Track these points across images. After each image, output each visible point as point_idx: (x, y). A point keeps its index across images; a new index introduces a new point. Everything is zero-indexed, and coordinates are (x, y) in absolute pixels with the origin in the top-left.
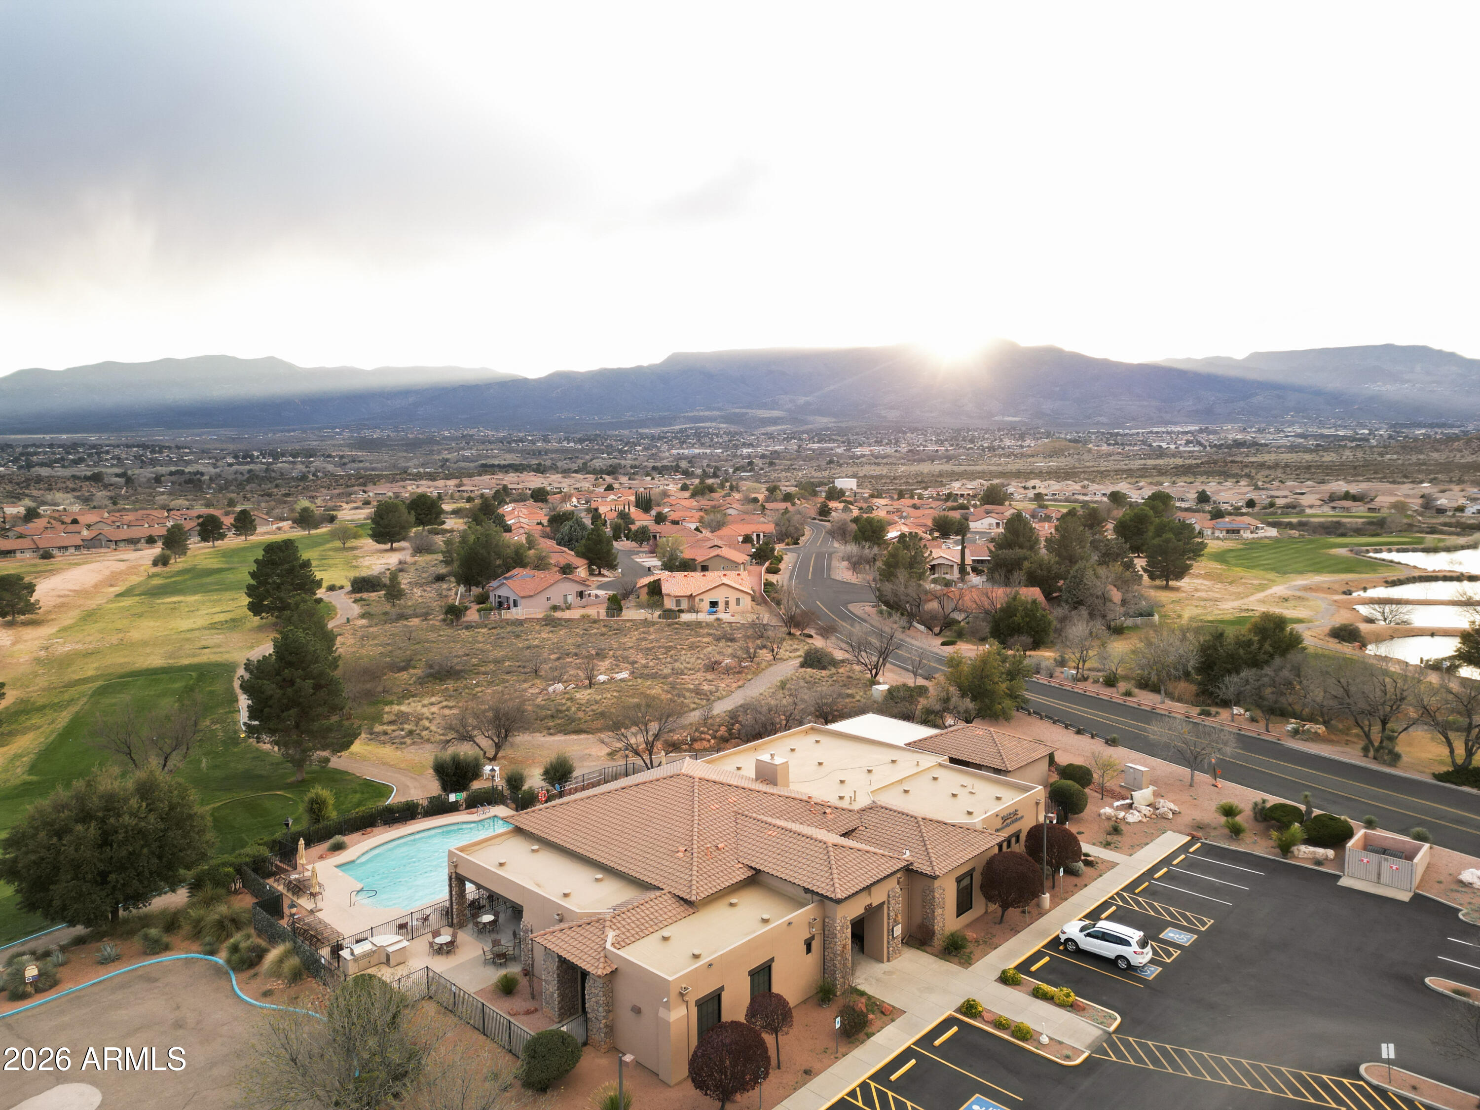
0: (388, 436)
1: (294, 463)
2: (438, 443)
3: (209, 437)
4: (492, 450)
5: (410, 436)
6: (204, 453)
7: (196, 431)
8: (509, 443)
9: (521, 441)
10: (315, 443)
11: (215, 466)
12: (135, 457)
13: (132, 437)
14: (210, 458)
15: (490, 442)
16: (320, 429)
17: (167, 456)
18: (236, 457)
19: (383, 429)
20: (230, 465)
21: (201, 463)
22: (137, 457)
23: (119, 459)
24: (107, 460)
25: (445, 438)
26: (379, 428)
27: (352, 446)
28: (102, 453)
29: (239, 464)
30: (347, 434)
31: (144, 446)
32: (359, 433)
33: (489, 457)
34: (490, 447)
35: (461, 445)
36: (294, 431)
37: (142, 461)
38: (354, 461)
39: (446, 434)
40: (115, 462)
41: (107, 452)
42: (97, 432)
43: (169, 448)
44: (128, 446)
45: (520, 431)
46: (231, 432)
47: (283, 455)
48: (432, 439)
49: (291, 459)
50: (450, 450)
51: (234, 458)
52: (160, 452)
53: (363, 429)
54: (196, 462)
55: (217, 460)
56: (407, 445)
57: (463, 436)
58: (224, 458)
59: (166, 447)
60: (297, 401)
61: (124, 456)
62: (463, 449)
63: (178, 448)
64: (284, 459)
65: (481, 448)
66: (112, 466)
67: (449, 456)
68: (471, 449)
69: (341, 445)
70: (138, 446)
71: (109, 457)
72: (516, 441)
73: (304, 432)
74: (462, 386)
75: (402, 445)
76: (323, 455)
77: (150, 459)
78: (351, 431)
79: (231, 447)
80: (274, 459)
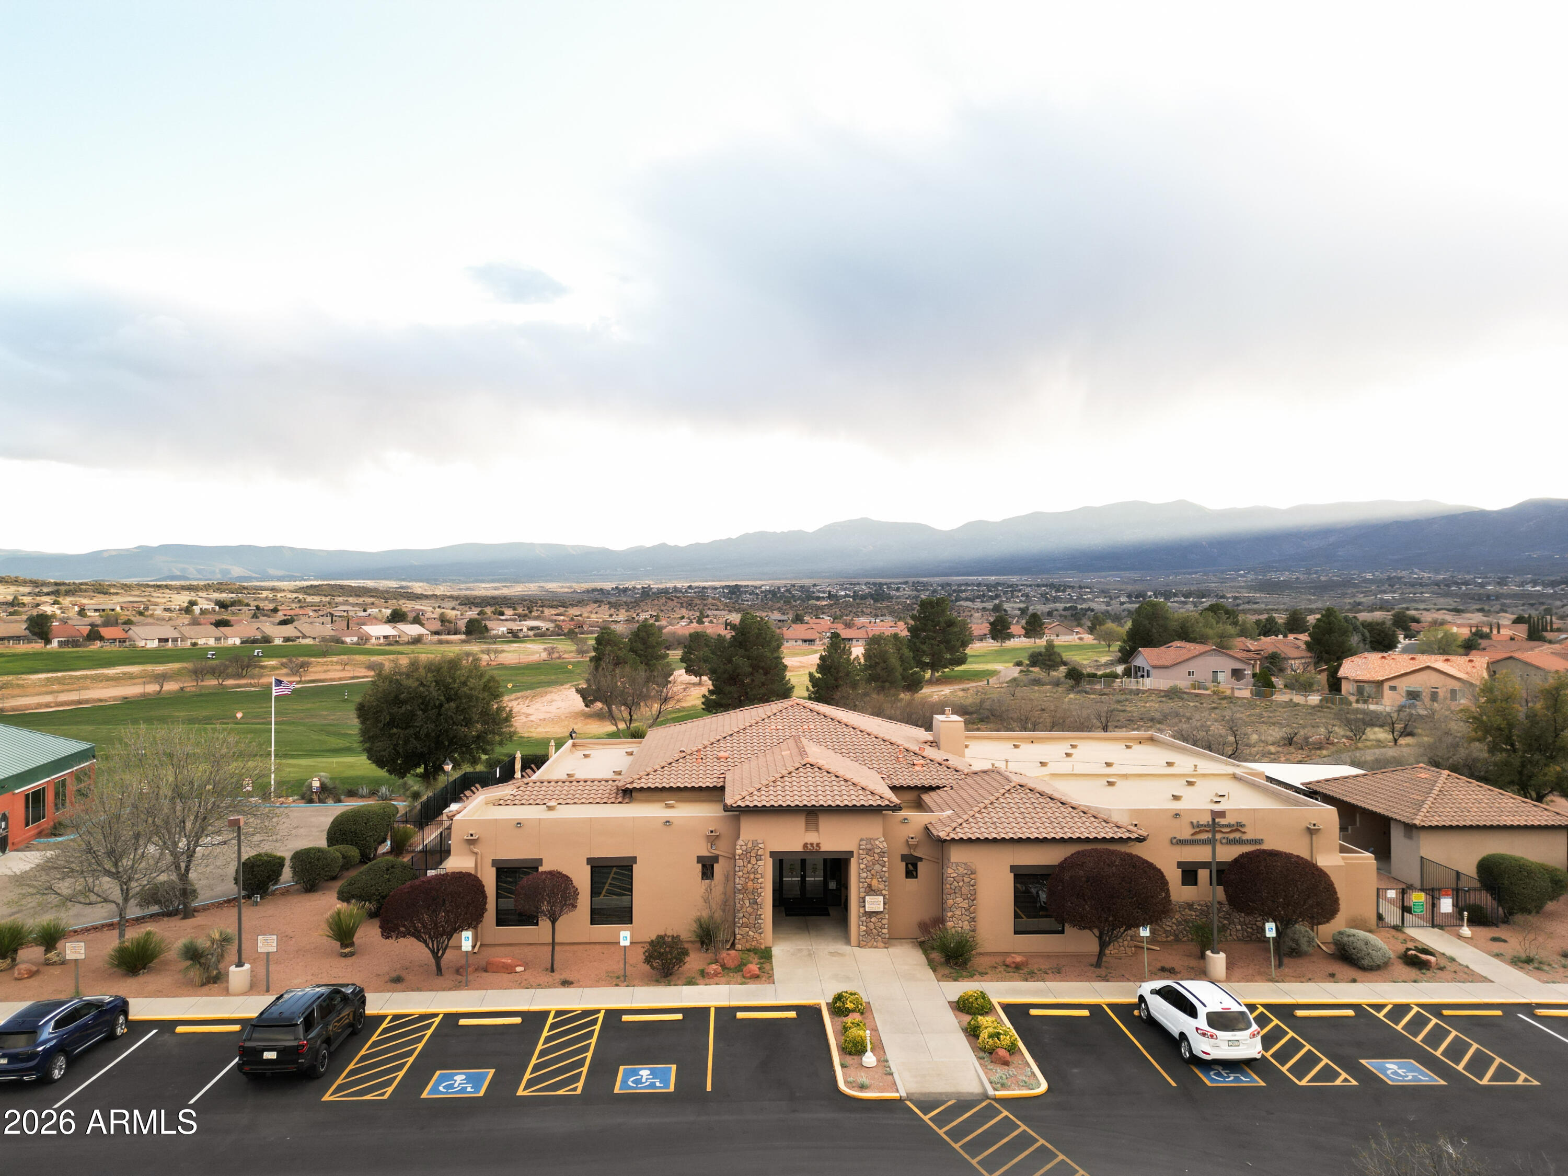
0: (1297, 578)
1: (1185, 603)
2: (1355, 586)
3: (1112, 579)
4: (1422, 593)
5: (1323, 578)
6: (1104, 592)
7: (1103, 574)
8: (1448, 586)
9: (1466, 583)
10: (1214, 585)
11: (1108, 604)
12: (1041, 594)
13: (1046, 578)
14: (1105, 597)
15: (1421, 585)
16: (1223, 572)
17: (1069, 594)
18: (1129, 596)
19: (1293, 571)
20: (1122, 603)
21: (1097, 602)
22: (1044, 595)
23: (1027, 596)
24: (1018, 597)
25: (1366, 581)
26: (1288, 570)
27: (1251, 588)
28: (1016, 591)
29: (1130, 603)
30: (1251, 577)
31: (1052, 586)
32: (1264, 576)
33: (1415, 601)
34: (1420, 589)
35: (1383, 588)
36: (1196, 573)
37: (1047, 599)
38: (1248, 603)
39: (1369, 576)
40: (1023, 599)
41: (1020, 591)
42: (1020, 575)
43: (1073, 587)
44: (1038, 586)
45: (1468, 573)
46: (1135, 575)
47: (1175, 595)
48: (1349, 581)
49: (1183, 599)
50: (1366, 593)
51: (1127, 597)
52: (1064, 591)
53: (1270, 572)
54: (1092, 600)
55: (1111, 599)
56: (1315, 588)
57: (1389, 578)
58: (1119, 597)
59: (1070, 587)
60: (1204, 543)
61: (1032, 594)
62: (1385, 592)
63: (1080, 587)
64: (1176, 599)
65: (1408, 591)
66: (1021, 601)
67: (1363, 600)
68: (1394, 592)
69: (1240, 587)
70: (1046, 586)
71: (1020, 594)
72: (1457, 584)
73: (1205, 574)
74: (1396, 523)
75: (1311, 588)
76: (1216, 596)
77: (1054, 597)
78: (1256, 574)
79: (1130, 588)
80: (1165, 599)
